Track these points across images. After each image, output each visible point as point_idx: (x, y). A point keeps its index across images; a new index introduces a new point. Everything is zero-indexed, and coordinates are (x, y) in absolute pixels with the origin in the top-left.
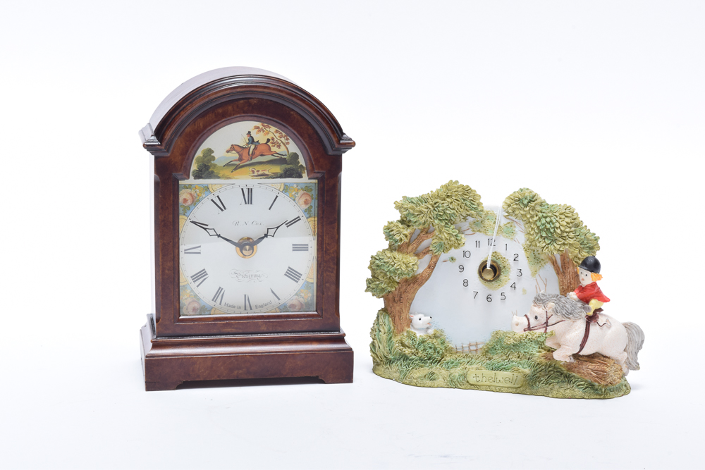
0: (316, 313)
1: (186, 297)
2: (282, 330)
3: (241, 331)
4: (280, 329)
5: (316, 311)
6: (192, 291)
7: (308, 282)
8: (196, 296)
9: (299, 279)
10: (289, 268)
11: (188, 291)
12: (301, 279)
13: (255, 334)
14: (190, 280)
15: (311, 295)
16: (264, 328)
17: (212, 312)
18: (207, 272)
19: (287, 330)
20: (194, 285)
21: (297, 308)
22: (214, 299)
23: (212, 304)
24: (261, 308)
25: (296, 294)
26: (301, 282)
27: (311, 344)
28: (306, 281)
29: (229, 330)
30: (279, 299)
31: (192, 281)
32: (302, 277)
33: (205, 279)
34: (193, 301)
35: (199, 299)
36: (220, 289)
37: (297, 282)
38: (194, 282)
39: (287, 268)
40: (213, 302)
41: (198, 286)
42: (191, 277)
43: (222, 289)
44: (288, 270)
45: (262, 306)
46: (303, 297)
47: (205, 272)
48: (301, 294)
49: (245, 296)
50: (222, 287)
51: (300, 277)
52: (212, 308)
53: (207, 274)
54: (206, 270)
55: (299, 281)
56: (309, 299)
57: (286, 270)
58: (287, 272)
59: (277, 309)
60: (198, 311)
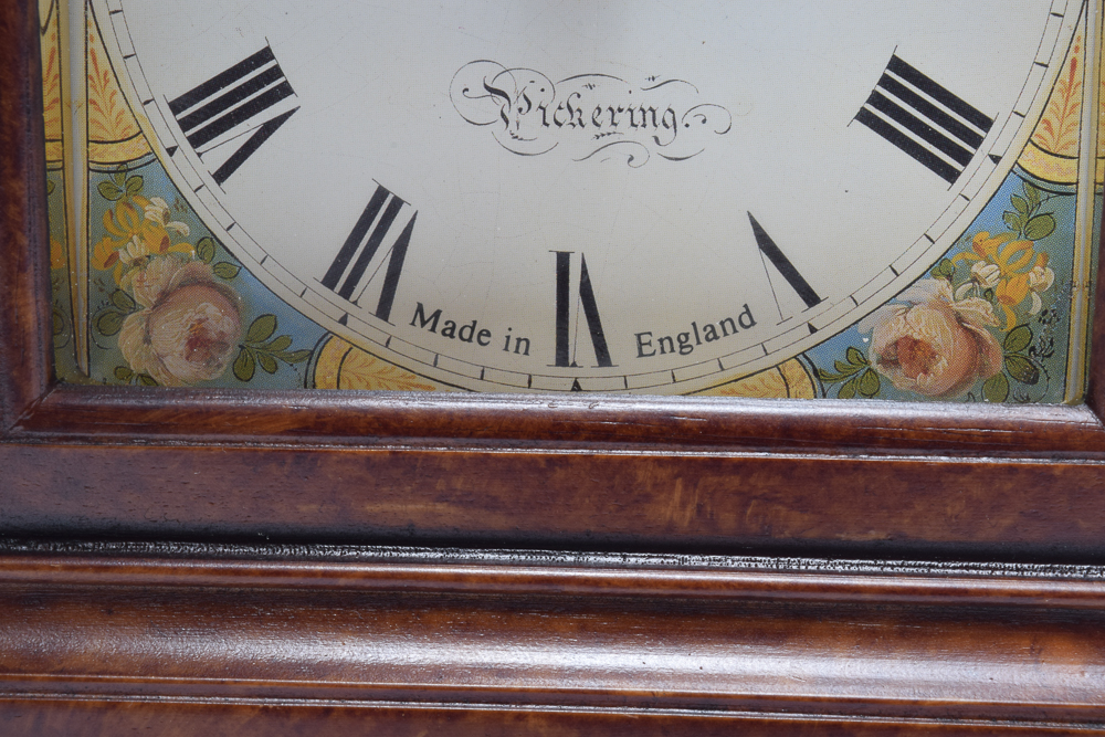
0: (1083, 416)
1: (135, 249)
2: (812, 535)
3: (498, 523)
4: (796, 524)
5: (1090, 401)
6: (181, 206)
7: (1031, 182)
8: (208, 242)
9: (965, 158)
10: (896, 64)
11: (156, 208)
12: (979, 156)
13: (606, 547)
14: (166, 130)
15: (1049, 277)
16: (673, 510)
17: (326, 368)
18: (291, 75)
19: (854, 536)
20: (192, 168)
21: (941, 365)
22: (342, 275)
23: (324, 305)
24: (673, 360)
25: (942, 268)
26: (981, 176)
27: (1036, 654)
28: (1016, 169)
29: (411, 510)
30: (811, 298)
31: (181, 139)
32: (992, 141)
33: (269, 129)
34: (193, 281)
35: (231, 267)
36: (382, 207)
37: (951, 175)
38: (196, 141)
39: (880, 68)
40: (332, 295)
41: (222, 175)
42: (176, 107)
43: (397, 204)
44: (885, 82)
45: (683, 345)
46: (988, 294)
47: (276, 72)
48: (980, 269)
49: (563, 260)
50: (395, 189)
51: (976, 141)
52: (327, 336)
53: (285, 90)
54: (282, 58)
55: (967, 173)
56: (1037, 306)
57: (871, 84)
58: (876, 99)
59: (794, 371)
60: (226, 358)
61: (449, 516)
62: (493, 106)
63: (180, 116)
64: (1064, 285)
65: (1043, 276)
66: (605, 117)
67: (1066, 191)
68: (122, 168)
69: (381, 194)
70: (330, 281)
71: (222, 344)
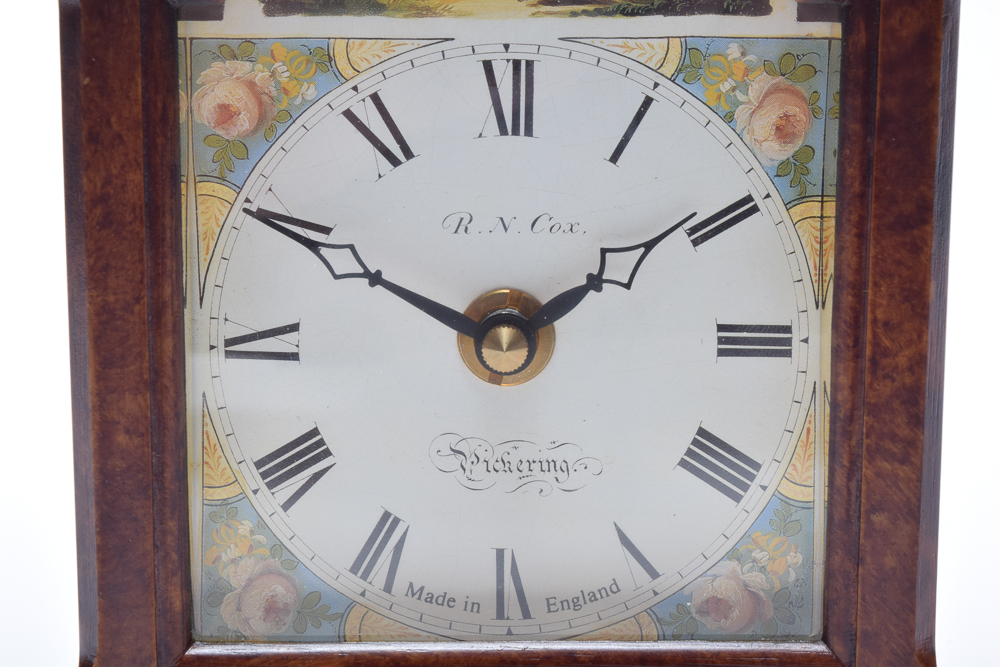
0: (821, 648)
1: (232, 553)
5: (825, 639)
6: (261, 525)
7: (786, 501)
8: (278, 548)
9: (745, 488)
10: (702, 432)
11: (245, 527)
12: (754, 486)
14: (252, 479)
15: (799, 559)
17: (351, 626)
18: (330, 444)
20: (268, 502)
21: (736, 613)
22: (362, 565)
23: (351, 585)
24: (570, 614)
25: (733, 554)
26: (755, 499)
28: (777, 494)
30: (654, 574)
31: (262, 484)
32: (761, 477)
33: (318, 476)
34: (268, 572)
35: (292, 563)
36: (388, 522)
37: (737, 498)
38: (271, 485)
39: (692, 434)
40: (356, 579)
41: (287, 506)
42: (259, 464)
43: (396, 521)
44: (695, 442)
45: (576, 604)
46: (763, 569)
47: (321, 443)
48: (757, 554)
49: (500, 554)
50: (396, 511)
51: (752, 477)
52: (352, 604)
53: (327, 453)
54: (324, 434)
55: (747, 496)
56: (793, 577)
57: (687, 444)
58: (690, 453)
59: (645, 619)
60: (289, 619)
62: (456, 461)
63: (261, 470)
64: (809, 562)
65: (796, 558)
66: (525, 466)
67: (808, 507)
68: (225, 502)
69: (387, 513)
70: (354, 569)
71: (286, 610)
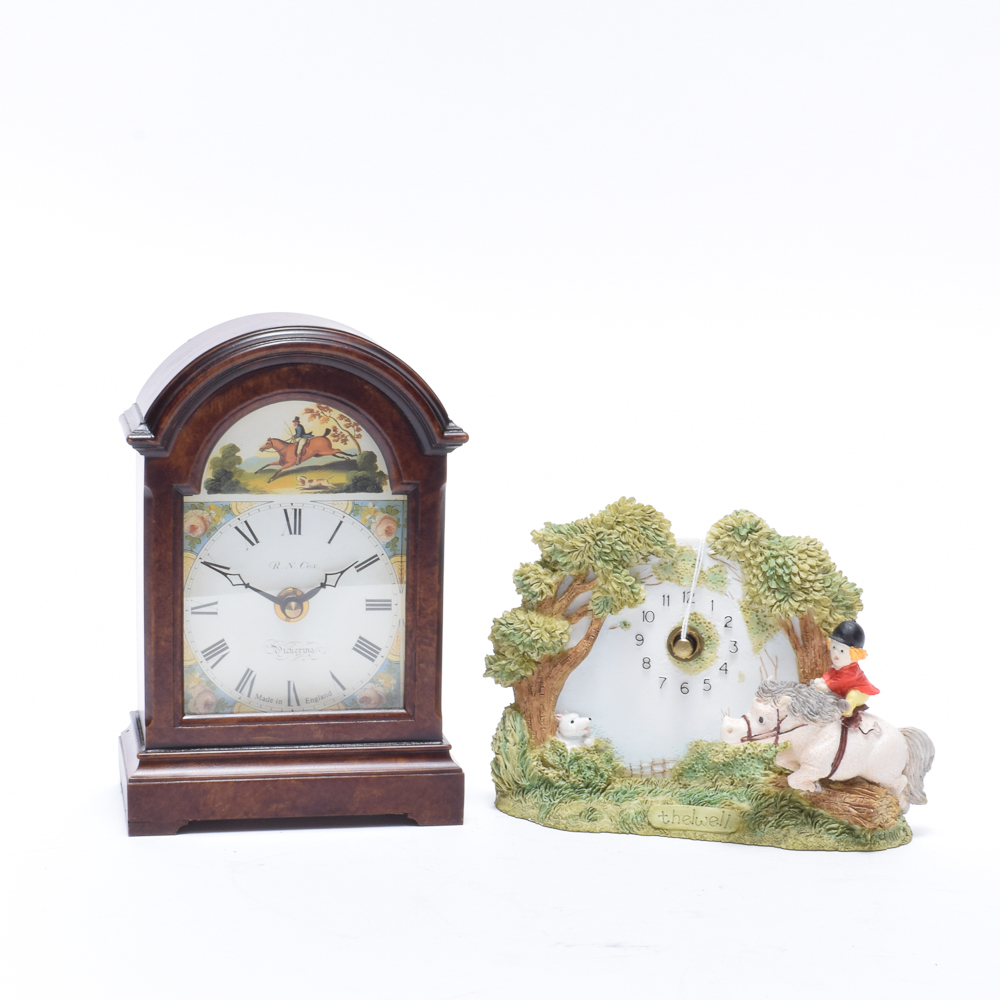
0: (403, 711)
1: (193, 684)
2: (348, 739)
3: (282, 740)
4: (345, 737)
5: (405, 708)
6: (203, 674)
7: (390, 661)
8: (209, 682)
9: (376, 657)
10: (360, 638)
11: (197, 675)
12: (379, 656)
13: (305, 744)
14: (200, 657)
16: (319, 736)
17: (236, 709)
18: (228, 644)
20: (206, 666)
21: (373, 701)
22: (239, 688)
23: (235, 695)
24: (314, 703)
25: (372, 681)
26: (379, 661)
27: (396, 761)
28: (387, 659)
29: (263, 738)
30: (344, 689)
31: (203, 659)
32: (381, 653)
33: (224, 656)
34: (206, 691)
35: (214, 688)
36: (249, 672)
37: (373, 660)
38: (207, 660)
39: (357, 638)
40: (237, 693)
41: (212, 667)
42: (203, 652)
43: (252, 672)
44: (358, 641)
45: (316, 700)
46: (382, 686)
47: (225, 644)
48: (380, 680)
49: (289, 682)
50: (252, 669)
51: (378, 653)
52: (236, 702)
53: (227, 648)
54: (226, 641)
55: (376, 660)
56: (393, 688)
57: (355, 642)
58: (356, 645)
59: (341, 705)
60: (214, 706)
61: (271, 739)
62: (273, 649)
63: (203, 654)
64: (398, 683)
65: (394, 682)
66: (298, 651)
67: (398, 663)
68: (190, 666)
69: (248, 670)
70: (237, 690)
71: (212, 704)
